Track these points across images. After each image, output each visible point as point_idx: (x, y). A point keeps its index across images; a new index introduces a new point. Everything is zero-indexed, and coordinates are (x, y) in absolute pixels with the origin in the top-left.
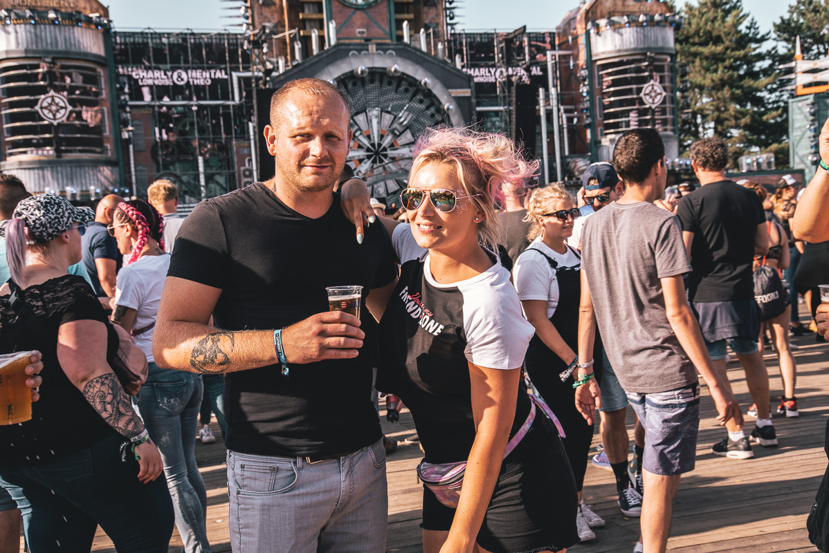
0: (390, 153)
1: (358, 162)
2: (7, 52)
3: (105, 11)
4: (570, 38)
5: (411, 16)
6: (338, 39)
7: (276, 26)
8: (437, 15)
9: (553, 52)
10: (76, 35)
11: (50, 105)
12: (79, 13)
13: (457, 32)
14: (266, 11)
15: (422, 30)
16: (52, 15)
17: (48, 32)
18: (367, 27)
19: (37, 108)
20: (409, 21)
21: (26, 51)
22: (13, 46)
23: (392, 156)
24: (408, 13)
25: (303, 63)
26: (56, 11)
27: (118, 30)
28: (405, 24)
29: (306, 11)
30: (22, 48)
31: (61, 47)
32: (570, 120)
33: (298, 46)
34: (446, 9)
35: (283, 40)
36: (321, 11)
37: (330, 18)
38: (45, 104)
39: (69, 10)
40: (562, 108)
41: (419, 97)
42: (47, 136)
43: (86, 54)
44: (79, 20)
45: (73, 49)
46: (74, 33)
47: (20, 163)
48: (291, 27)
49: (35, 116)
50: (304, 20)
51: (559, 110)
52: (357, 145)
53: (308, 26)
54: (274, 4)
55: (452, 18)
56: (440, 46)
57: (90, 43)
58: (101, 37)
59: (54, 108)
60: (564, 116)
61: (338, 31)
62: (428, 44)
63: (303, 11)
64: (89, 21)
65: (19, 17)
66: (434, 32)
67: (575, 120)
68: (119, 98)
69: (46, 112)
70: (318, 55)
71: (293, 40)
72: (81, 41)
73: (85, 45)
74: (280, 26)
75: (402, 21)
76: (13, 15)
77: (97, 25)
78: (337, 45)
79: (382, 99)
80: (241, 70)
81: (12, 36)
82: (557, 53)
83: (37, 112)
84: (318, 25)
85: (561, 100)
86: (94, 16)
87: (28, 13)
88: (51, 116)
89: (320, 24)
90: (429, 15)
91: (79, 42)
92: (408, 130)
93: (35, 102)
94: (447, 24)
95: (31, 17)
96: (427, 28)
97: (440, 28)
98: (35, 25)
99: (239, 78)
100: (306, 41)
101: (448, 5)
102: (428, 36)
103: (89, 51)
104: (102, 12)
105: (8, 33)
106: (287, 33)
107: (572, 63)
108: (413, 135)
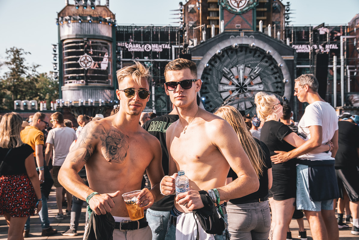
0: (248, 88)
1: (231, 92)
2: (68, 36)
3: (114, 16)
4: (355, 29)
5: (265, 18)
6: (225, 29)
7: (196, 23)
8: (280, 17)
9: (344, 37)
10: (99, 27)
11: (84, 60)
12: (101, 17)
13: (290, 26)
14: (191, 16)
15: (269, 25)
16: (89, 18)
17: (86, 26)
18: (241, 23)
19: (79, 62)
20: (262, 20)
21: (76, 35)
22: (71, 33)
23: (249, 89)
24: (264, 16)
25: (206, 41)
26: (90, 16)
27: (119, 25)
28: (261, 22)
29: (211, 16)
30: (74, 34)
31: (92, 33)
32: (352, 73)
33: (204, 33)
34: (285, 14)
35: (198, 30)
36: (218, 16)
37: (222, 19)
38: (82, 60)
39: (98, 16)
40: (348, 67)
41: (266, 59)
42: (82, 75)
43: (103, 36)
44: (101, 21)
45: (97, 34)
46: (98, 27)
47: (70, 87)
48: (203, 24)
49: (78, 65)
50: (209, 20)
51: (345, 68)
52: (231, 83)
53: (211, 23)
54: (196, 12)
55: (287, 19)
56: (279, 33)
57: (105, 31)
58: (111, 28)
59: (86, 62)
60: (349, 71)
61: (225, 26)
62: (272, 33)
63: (209, 16)
64: (105, 21)
65: (75, 19)
66: (276, 26)
67: (355, 74)
68: (116, 57)
69: (82, 63)
70: (214, 38)
71: (203, 30)
72: (101, 30)
73: (103, 32)
74: (197, 23)
75: (259, 20)
76: (72, 19)
77: (109, 22)
78: (224, 33)
79: (246, 60)
80: (177, 44)
81: (71, 28)
82: (346, 37)
83: (78, 64)
84: (216, 22)
85: (347, 62)
86: (108, 18)
87: (78, 17)
88: (84, 65)
89: (217, 22)
90: (275, 17)
91: (100, 31)
92: (259, 77)
93: (78, 59)
94: (285, 22)
95: (80, 19)
96: (273, 24)
97: (281, 24)
98: (82, 22)
99: (175, 49)
100: (209, 31)
101: (286, 12)
102: (272, 28)
103: (104, 35)
104: (112, 17)
105: (69, 26)
106: (200, 26)
107: (355, 43)
108: (261, 79)
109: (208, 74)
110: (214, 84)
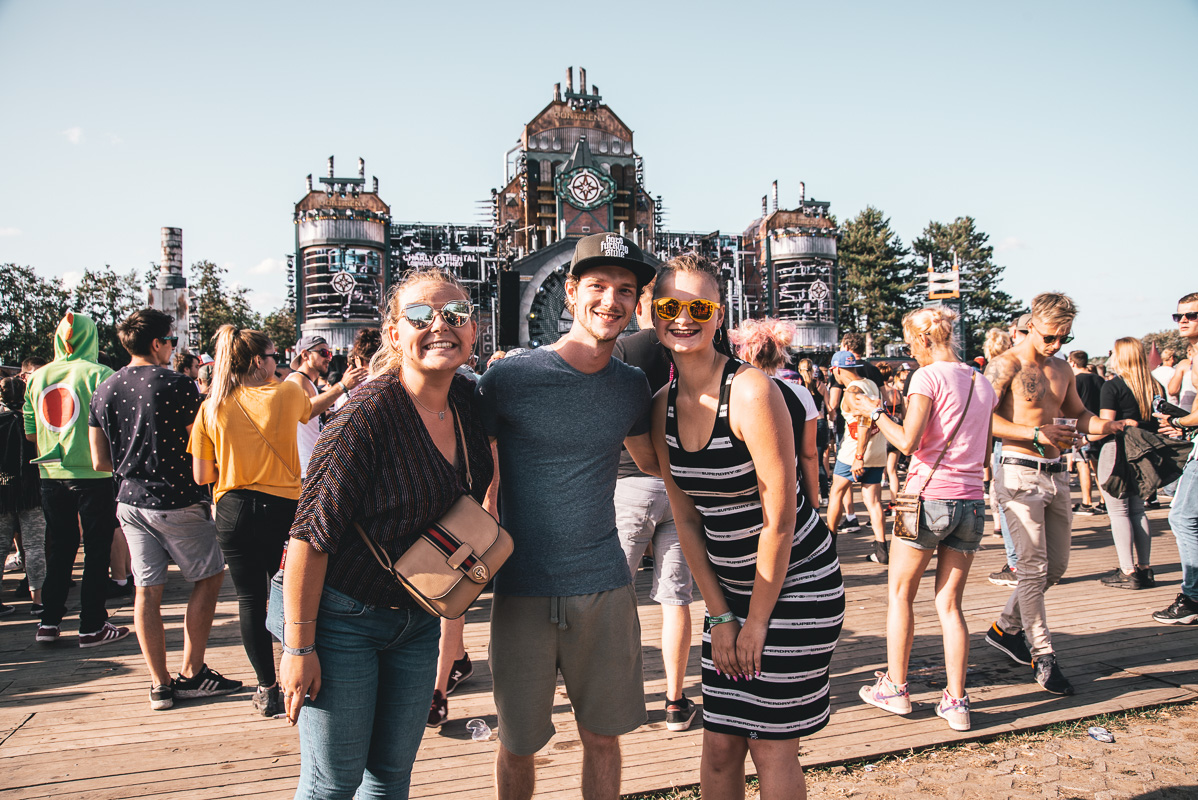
2: (314, 241)
3: (388, 209)
4: (754, 242)
5: (627, 218)
6: (567, 234)
7: (517, 222)
8: (648, 218)
9: (740, 252)
10: (365, 227)
11: (341, 280)
12: (368, 211)
13: (664, 232)
14: (511, 211)
15: (635, 230)
16: (349, 213)
17: (344, 225)
18: (591, 225)
19: (332, 283)
20: (625, 222)
21: (328, 240)
22: (319, 237)
24: (624, 215)
25: (538, 252)
26: (352, 209)
27: (395, 223)
28: (622, 224)
29: (543, 212)
30: (325, 238)
31: (353, 236)
32: (752, 307)
33: (535, 239)
34: (655, 213)
35: (523, 233)
36: (554, 212)
37: (561, 218)
38: (338, 280)
39: (361, 209)
40: (746, 297)
42: (337, 304)
43: (371, 242)
44: (369, 217)
45: (362, 238)
46: (363, 226)
47: (316, 325)
48: (530, 224)
49: (330, 289)
50: (540, 218)
51: (743, 298)
53: (543, 223)
54: (517, 205)
55: (659, 221)
56: (649, 243)
57: (375, 233)
58: (382, 228)
59: (344, 283)
60: (747, 303)
61: (567, 227)
62: (640, 240)
63: (540, 212)
64: (375, 216)
65: (325, 214)
66: (645, 232)
67: (756, 307)
68: (392, 276)
69: (338, 286)
70: (550, 246)
71: (531, 233)
72: (368, 232)
73: (371, 235)
74: (521, 221)
75: (620, 221)
76: (321, 213)
77: (381, 219)
78: (565, 239)
80: (488, 256)
81: (319, 228)
82: (743, 253)
83: (331, 286)
84: (551, 222)
85: (746, 290)
86: (379, 213)
87: (332, 212)
88: (341, 289)
89: (553, 222)
90: (641, 218)
93: (330, 278)
94: (656, 226)
95: (334, 215)
96: (639, 228)
97: (649, 229)
98: (337, 219)
99: (486, 262)
100: (541, 235)
101: (656, 211)
102: (640, 234)
103: (373, 239)
104: (385, 210)
105: (316, 226)
106: (526, 228)
107: (755, 262)
109: (542, 304)
110: (551, 320)
